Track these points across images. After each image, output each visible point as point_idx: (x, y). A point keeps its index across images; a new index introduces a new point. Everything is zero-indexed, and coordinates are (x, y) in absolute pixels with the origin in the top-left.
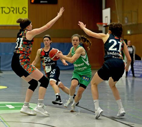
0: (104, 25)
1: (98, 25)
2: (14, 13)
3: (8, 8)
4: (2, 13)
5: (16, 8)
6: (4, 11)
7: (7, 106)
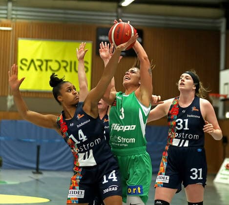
0: (222, 98)
1: (211, 97)
2: (66, 71)
3: (57, 61)
4: (47, 70)
5: (71, 63)
6: (50, 68)
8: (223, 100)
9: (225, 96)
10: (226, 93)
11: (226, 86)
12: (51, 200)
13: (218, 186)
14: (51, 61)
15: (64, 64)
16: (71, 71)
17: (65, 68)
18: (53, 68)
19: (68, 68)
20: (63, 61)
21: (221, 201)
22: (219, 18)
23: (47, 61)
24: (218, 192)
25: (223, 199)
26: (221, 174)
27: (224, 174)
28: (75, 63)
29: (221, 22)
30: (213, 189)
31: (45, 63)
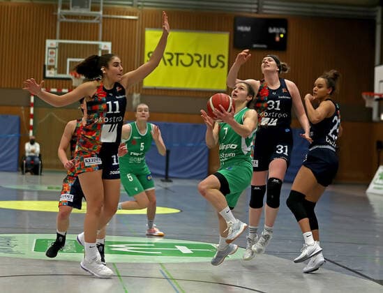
0: (376, 97)
1: (364, 96)
2: (200, 66)
3: (189, 55)
4: (177, 64)
5: (205, 56)
6: (181, 62)
7: (179, 248)
8: (377, 100)
9: (380, 95)
12: (181, 211)
13: (371, 198)
14: (182, 54)
15: (197, 58)
16: (205, 65)
17: (198, 62)
18: (184, 62)
19: (202, 63)
20: (196, 55)
21: (375, 214)
22: (374, 6)
23: (178, 54)
24: (371, 203)
25: (377, 210)
26: (375, 184)
27: (378, 184)
28: (210, 57)
29: (377, 11)
30: (365, 200)
31: (175, 56)
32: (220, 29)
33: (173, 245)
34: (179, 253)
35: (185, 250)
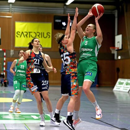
0: (116, 49)
1: (111, 48)
2: (39, 37)
3: (34, 33)
4: (30, 37)
5: (42, 33)
6: (31, 36)
7: (33, 116)
8: (117, 50)
9: (118, 48)
10: (118, 47)
11: (118, 43)
12: (33, 100)
13: (115, 92)
14: (32, 32)
15: (38, 34)
16: (41, 37)
17: (39, 36)
18: (32, 36)
19: (40, 36)
20: (38, 32)
21: (117, 99)
22: (114, 10)
23: (30, 33)
24: (115, 95)
25: (118, 98)
26: (117, 86)
27: (118, 86)
28: (44, 33)
29: (115, 12)
30: (113, 94)
31: (29, 34)
32: (48, 21)
33: (30, 115)
34: (33, 119)
35: (35, 117)
